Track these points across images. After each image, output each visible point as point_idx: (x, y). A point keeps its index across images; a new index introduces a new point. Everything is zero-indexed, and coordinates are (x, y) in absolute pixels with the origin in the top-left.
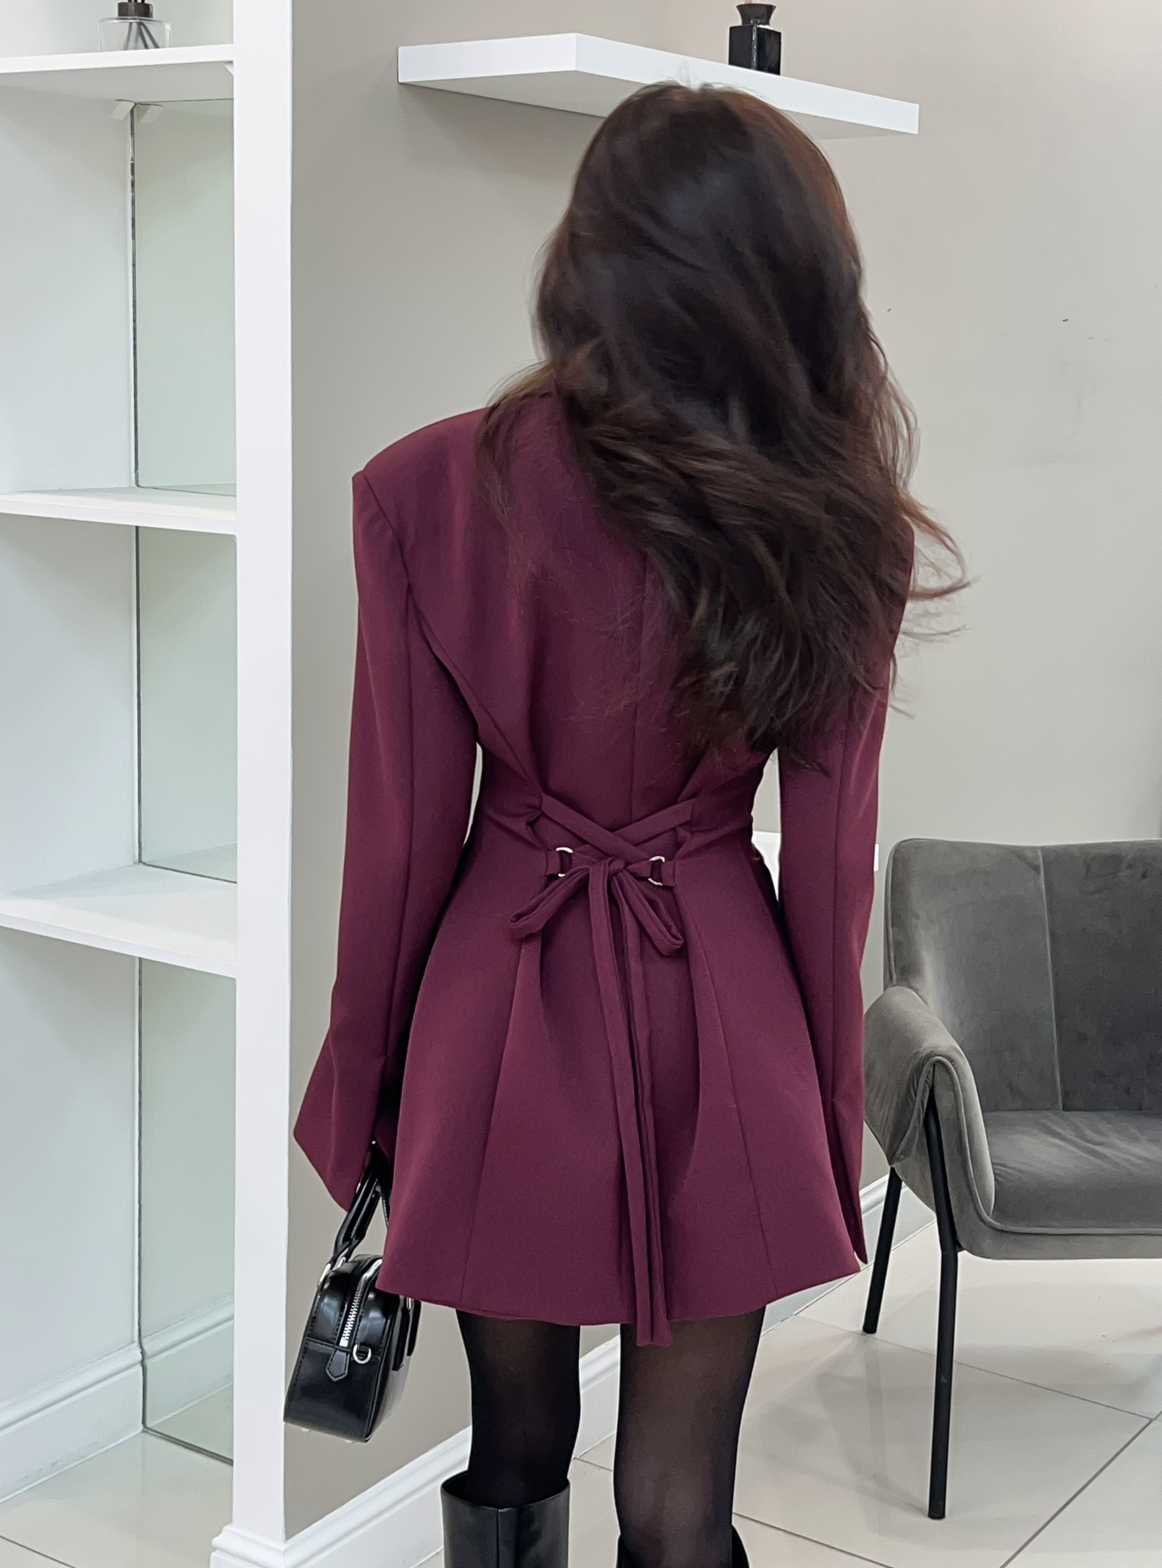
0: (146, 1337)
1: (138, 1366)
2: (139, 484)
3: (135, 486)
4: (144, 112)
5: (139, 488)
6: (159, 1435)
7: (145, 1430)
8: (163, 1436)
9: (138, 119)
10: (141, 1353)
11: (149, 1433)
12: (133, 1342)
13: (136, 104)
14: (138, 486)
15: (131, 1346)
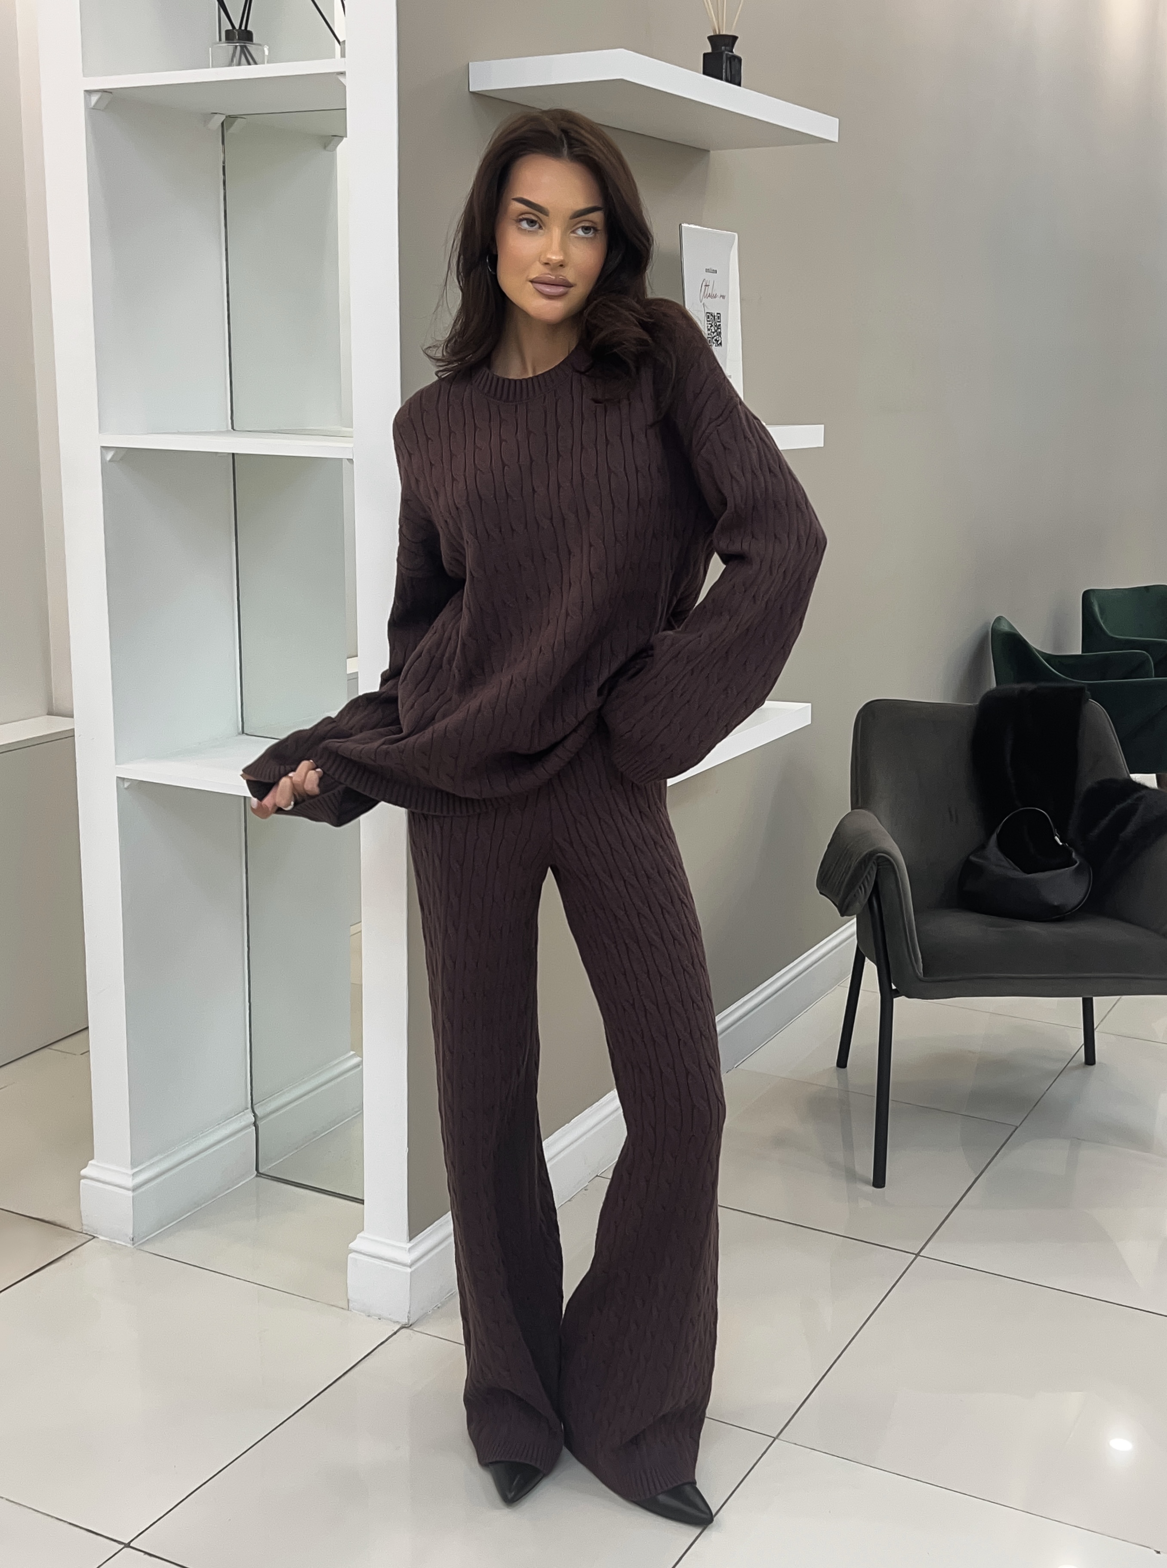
0: (255, 1104)
1: (251, 1126)
2: (235, 428)
3: (232, 430)
4: (234, 122)
5: (235, 432)
6: (270, 1178)
7: (258, 1175)
8: (272, 1178)
9: (227, 129)
10: (254, 1116)
11: (262, 1177)
12: (248, 1109)
13: (226, 117)
14: (234, 430)
15: (247, 1110)
